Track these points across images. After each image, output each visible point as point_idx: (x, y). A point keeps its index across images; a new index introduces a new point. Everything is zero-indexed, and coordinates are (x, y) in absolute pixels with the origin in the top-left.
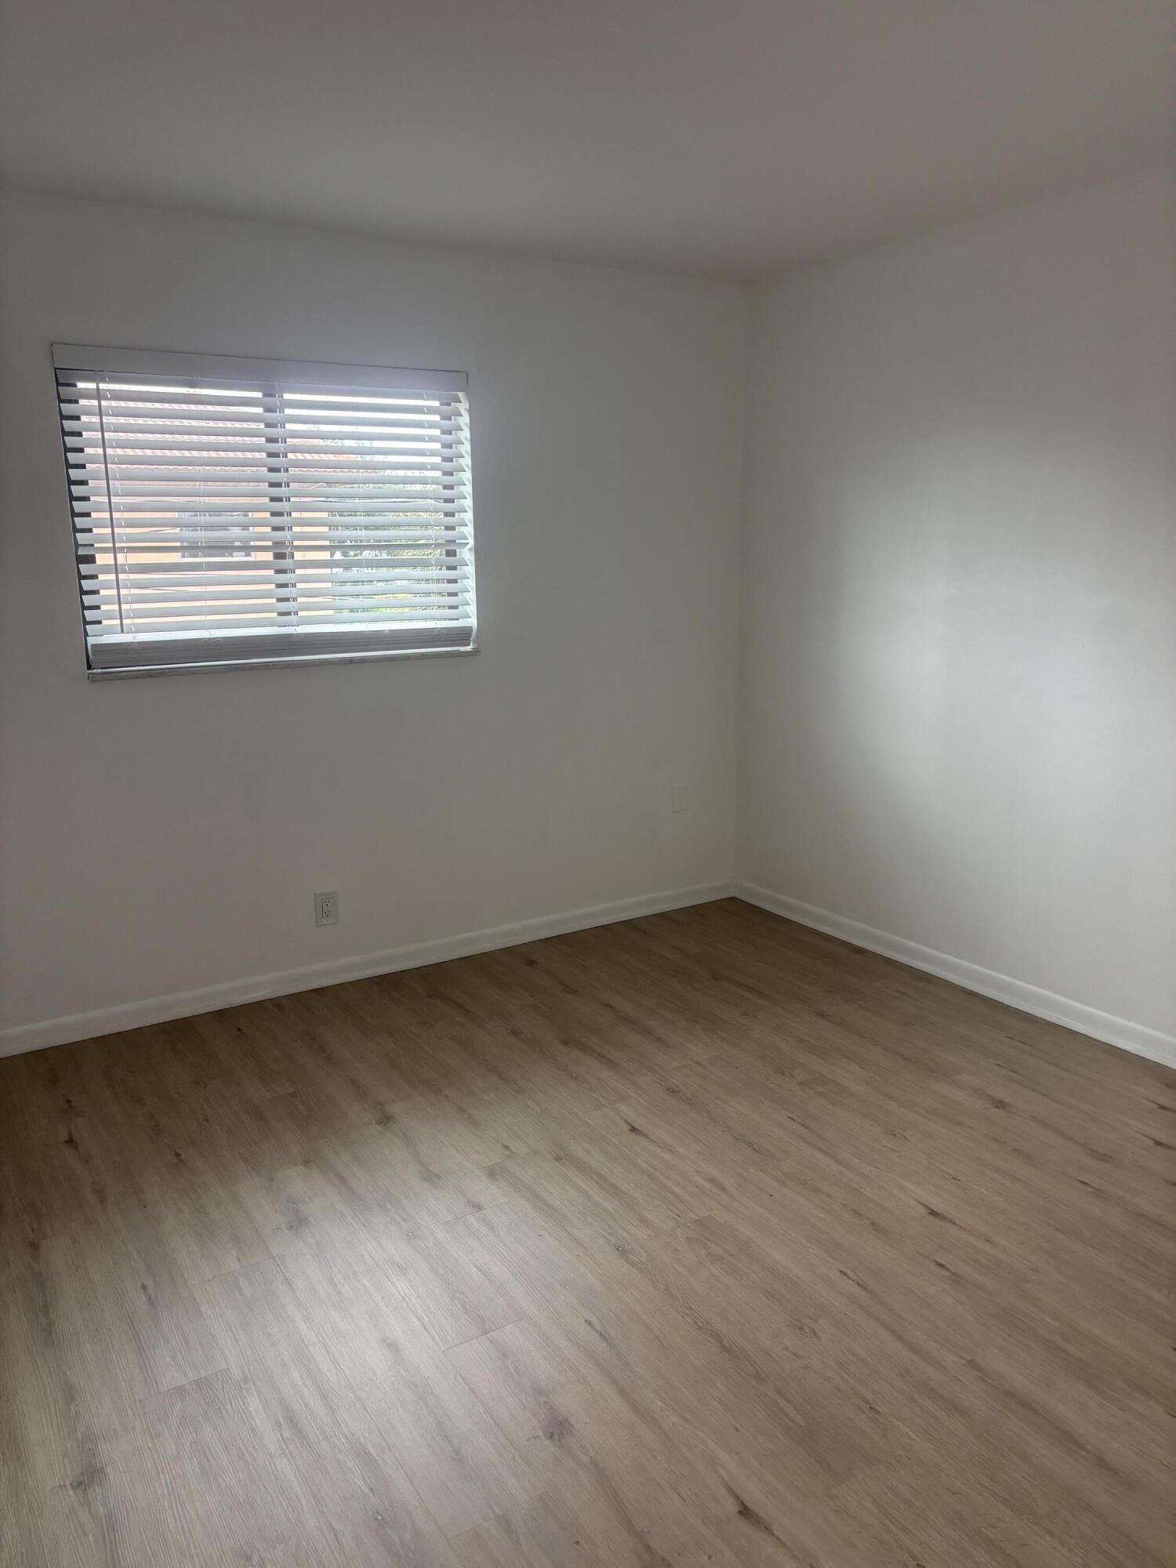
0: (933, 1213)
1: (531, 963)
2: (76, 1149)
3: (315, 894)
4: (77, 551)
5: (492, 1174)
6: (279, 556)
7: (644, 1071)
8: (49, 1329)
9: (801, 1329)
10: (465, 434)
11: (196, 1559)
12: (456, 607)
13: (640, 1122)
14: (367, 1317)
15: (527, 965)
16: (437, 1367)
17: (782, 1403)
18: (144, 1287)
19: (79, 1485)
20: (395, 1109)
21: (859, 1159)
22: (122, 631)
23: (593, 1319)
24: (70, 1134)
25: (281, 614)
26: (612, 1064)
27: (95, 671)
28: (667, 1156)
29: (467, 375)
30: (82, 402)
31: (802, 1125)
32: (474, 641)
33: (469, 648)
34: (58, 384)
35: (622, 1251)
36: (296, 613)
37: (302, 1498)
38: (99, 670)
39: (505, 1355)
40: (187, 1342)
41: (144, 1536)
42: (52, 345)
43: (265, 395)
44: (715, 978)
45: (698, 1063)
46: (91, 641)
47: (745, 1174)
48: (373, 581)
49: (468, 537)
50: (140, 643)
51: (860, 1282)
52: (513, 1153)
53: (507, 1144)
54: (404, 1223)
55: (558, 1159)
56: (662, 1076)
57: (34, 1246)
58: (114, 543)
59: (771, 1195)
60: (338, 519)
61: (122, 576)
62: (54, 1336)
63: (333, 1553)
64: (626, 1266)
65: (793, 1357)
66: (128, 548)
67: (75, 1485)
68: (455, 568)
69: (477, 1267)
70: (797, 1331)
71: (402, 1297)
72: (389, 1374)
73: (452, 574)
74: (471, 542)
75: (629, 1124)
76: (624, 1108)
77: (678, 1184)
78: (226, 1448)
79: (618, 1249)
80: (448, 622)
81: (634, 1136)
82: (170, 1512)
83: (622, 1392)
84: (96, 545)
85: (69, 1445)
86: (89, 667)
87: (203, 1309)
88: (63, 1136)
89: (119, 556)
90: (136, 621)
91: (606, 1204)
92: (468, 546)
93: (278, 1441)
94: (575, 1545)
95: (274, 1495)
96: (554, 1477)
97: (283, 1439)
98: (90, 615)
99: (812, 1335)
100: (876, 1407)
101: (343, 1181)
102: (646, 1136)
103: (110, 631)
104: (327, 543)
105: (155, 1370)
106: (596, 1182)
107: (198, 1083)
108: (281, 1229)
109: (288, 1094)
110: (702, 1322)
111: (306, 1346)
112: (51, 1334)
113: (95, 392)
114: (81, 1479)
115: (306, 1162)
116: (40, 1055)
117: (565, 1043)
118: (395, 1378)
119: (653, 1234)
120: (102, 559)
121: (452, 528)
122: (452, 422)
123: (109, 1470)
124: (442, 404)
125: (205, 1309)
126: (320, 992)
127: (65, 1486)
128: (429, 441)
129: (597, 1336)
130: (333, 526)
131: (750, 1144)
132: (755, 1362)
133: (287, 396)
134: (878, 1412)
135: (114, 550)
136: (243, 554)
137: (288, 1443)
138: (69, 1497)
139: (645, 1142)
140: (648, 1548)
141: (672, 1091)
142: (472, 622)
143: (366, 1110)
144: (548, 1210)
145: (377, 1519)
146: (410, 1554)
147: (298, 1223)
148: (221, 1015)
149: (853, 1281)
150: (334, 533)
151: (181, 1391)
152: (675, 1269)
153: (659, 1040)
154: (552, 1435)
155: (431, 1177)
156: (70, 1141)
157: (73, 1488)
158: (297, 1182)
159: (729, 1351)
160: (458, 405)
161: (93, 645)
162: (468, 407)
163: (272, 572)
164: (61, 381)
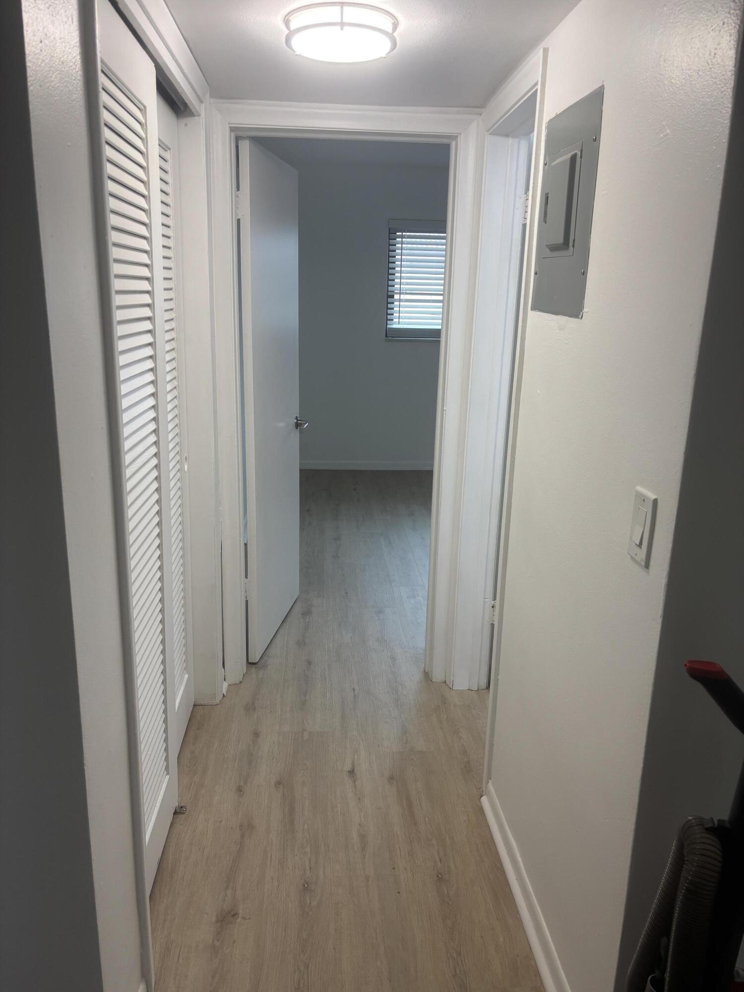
4: (388, 293)
22: (399, 324)
27: (387, 338)
30: (397, 239)
34: (389, 233)
38: (390, 337)
42: (389, 220)
46: (388, 326)
50: (405, 329)
58: (400, 291)
61: (402, 303)
66: (405, 293)
84: (395, 291)
86: (386, 336)
89: (402, 296)
90: (405, 320)
98: (389, 317)
103: (395, 323)
113: (402, 236)
135: (400, 294)
161: (389, 328)
164: (391, 232)
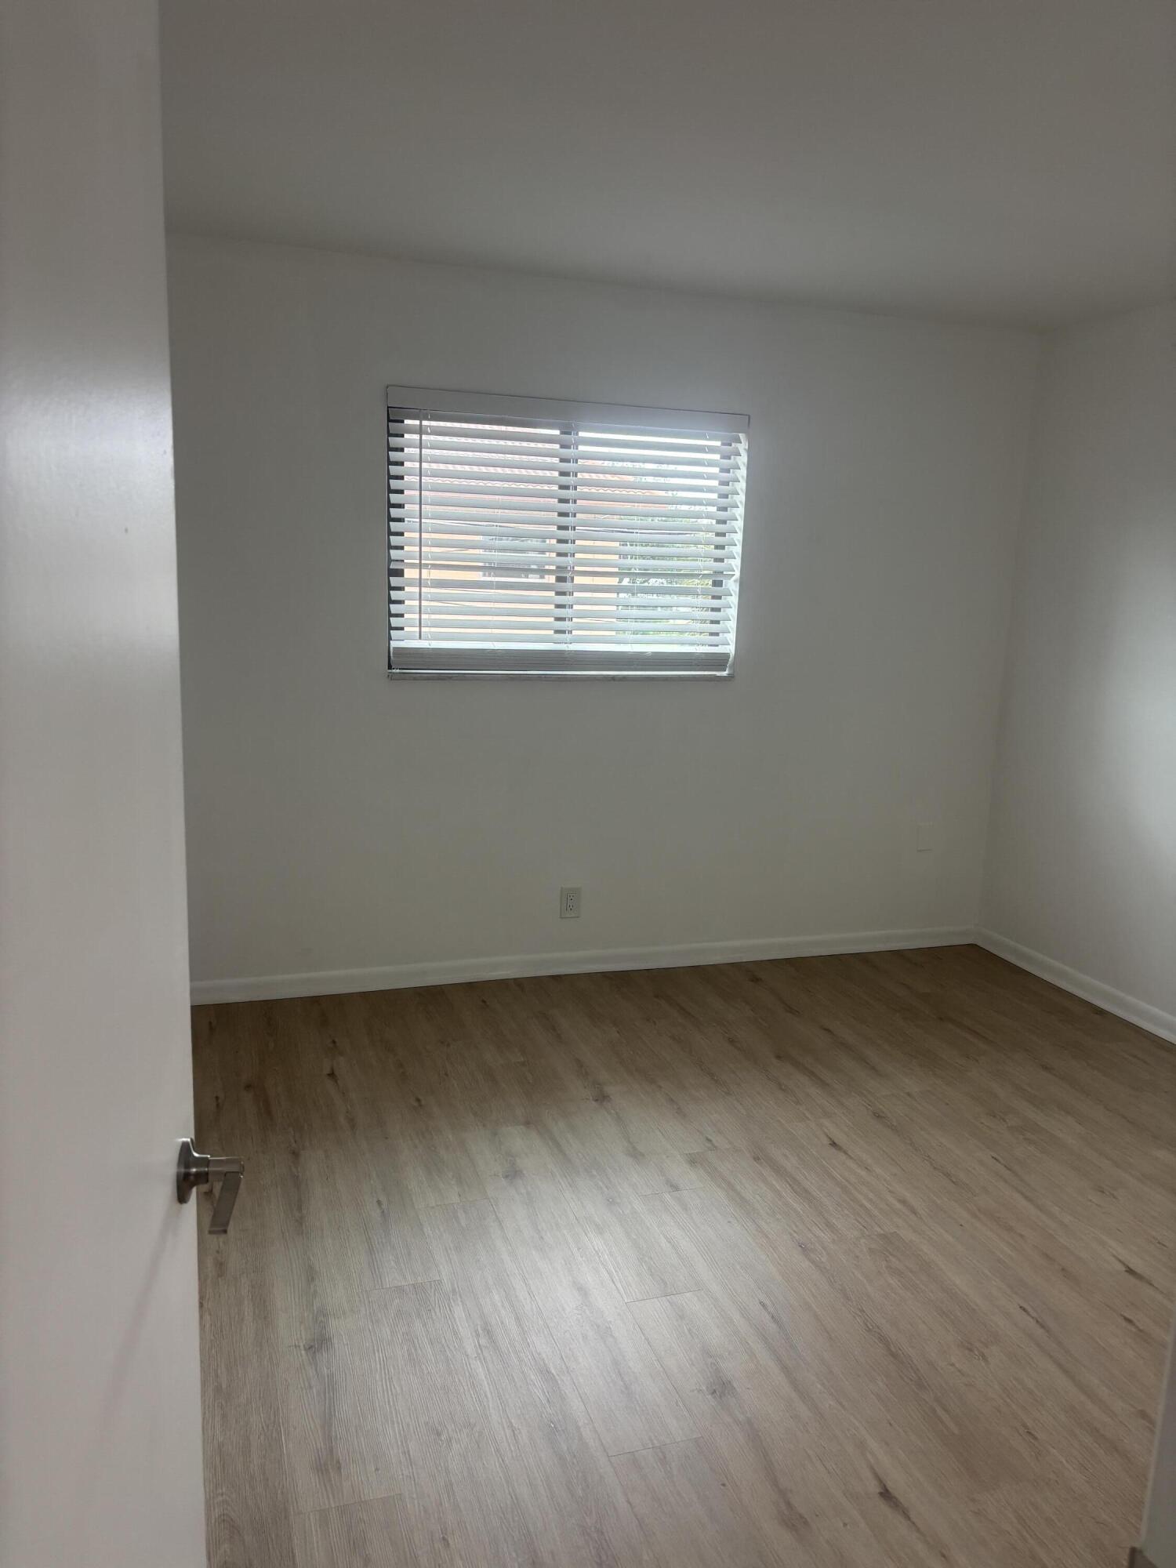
0: (1130, 1271)
1: (756, 980)
2: (336, 1082)
3: (562, 888)
4: (389, 566)
5: (693, 1161)
6: (560, 579)
7: (853, 1094)
8: (300, 1222)
9: (971, 1350)
10: (742, 473)
11: (396, 1425)
12: (717, 634)
13: (840, 1138)
14: (563, 1262)
15: (752, 981)
16: (619, 1314)
17: (940, 1411)
18: (379, 1203)
19: (309, 1348)
20: (610, 1090)
21: (1059, 1207)
22: (420, 638)
23: (767, 1302)
24: (332, 1069)
25: (557, 632)
26: (823, 1084)
27: (394, 671)
28: (863, 1173)
29: (749, 418)
30: (407, 436)
31: (1005, 1166)
32: (730, 667)
33: (725, 673)
34: (389, 420)
35: (804, 1249)
36: (570, 632)
37: (489, 1395)
38: (398, 671)
39: (682, 1317)
40: (409, 1254)
41: (357, 1398)
42: (387, 387)
43: (562, 433)
44: (941, 1019)
45: (909, 1094)
46: (393, 644)
47: (939, 1202)
48: (656, 607)
49: (735, 569)
50: (434, 649)
51: (1039, 1320)
52: (715, 1147)
53: (710, 1137)
54: (606, 1190)
55: (756, 1159)
56: (870, 1101)
57: (295, 1154)
58: (420, 560)
59: (961, 1225)
60: (628, 548)
61: (424, 590)
62: (304, 1228)
63: (509, 1446)
64: (807, 1263)
65: (958, 1373)
66: (433, 565)
67: (307, 1347)
68: (719, 598)
69: (666, 1238)
70: (967, 1352)
71: (596, 1252)
72: (576, 1311)
73: (716, 603)
74: (737, 574)
75: (831, 1139)
76: (826, 1122)
77: (870, 1200)
78: (431, 1342)
79: (801, 1246)
80: (707, 647)
81: (833, 1150)
82: (380, 1383)
83: (785, 1370)
84: (405, 561)
85: (306, 1315)
86: (390, 667)
87: (425, 1230)
88: (327, 1071)
89: (424, 571)
90: (433, 630)
91: (795, 1205)
92: (734, 578)
93: (475, 1346)
94: (722, 1487)
95: (466, 1388)
96: (711, 1426)
97: (479, 1345)
98: (394, 621)
99: (981, 1358)
100: (1033, 1432)
101: (558, 1145)
102: (845, 1153)
103: (410, 637)
104: (616, 570)
105: (381, 1270)
106: (790, 1185)
107: (442, 1043)
108: (498, 1176)
109: (518, 1062)
110: (872, 1326)
111: (508, 1275)
112: (301, 1224)
113: (418, 428)
114: (312, 1344)
115: (527, 1124)
116: (315, 1000)
117: (778, 1057)
118: (580, 1316)
119: (836, 1238)
120: (410, 573)
121: (721, 560)
122: (732, 461)
123: (335, 1341)
124: (723, 444)
125: (427, 1230)
126: (557, 978)
127: (299, 1347)
128: (707, 479)
129: (768, 1317)
130: (624, 556)
131: (948, 1175)
132: (918, 1369)
133: (582, 434)
134: (1035, 1438)
135: (420, 566)
136: (538, 576)
137: (483, 1349)
138: (301, 1355)
139: (843, 1157)
140: (789, 1504)
141: (878, 1116)
142: (731, 649)
143: (585, 1087)
144: (741, 1202)
145: (550, 1426)
146: (575, 1461)
147: (513, 1174)
148: (470, 987)
149: (1033, 1318)
150: (622, 561)
151: (400, 1290)
152: (853, 1273)
153: (873, 1068)
154: (715, 1391)
155: (636, 1155)
156: (332, 1075)
157: (305, 1349)
158: (517, 1138)
159: (894, 1355)
160: (738, 445)
161: (394, 648)
162: (747, 447)
163: (552, 594)
164: (391, 418)
